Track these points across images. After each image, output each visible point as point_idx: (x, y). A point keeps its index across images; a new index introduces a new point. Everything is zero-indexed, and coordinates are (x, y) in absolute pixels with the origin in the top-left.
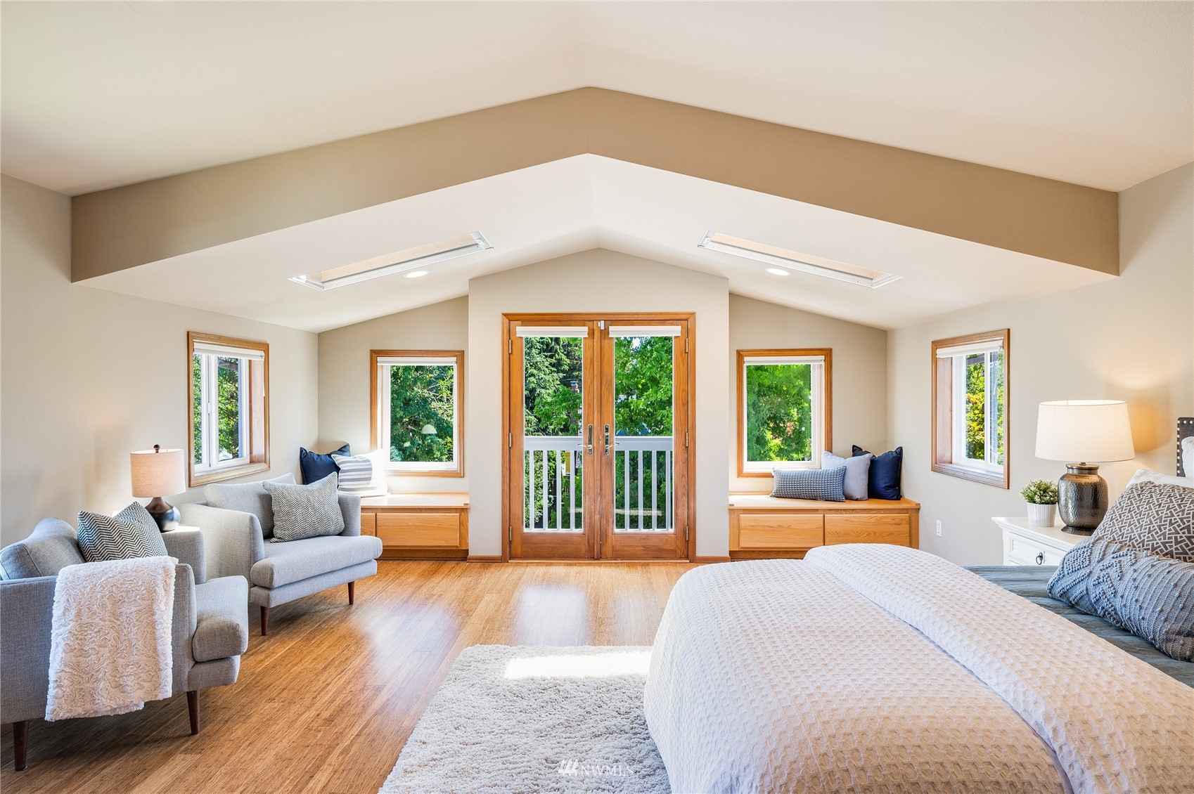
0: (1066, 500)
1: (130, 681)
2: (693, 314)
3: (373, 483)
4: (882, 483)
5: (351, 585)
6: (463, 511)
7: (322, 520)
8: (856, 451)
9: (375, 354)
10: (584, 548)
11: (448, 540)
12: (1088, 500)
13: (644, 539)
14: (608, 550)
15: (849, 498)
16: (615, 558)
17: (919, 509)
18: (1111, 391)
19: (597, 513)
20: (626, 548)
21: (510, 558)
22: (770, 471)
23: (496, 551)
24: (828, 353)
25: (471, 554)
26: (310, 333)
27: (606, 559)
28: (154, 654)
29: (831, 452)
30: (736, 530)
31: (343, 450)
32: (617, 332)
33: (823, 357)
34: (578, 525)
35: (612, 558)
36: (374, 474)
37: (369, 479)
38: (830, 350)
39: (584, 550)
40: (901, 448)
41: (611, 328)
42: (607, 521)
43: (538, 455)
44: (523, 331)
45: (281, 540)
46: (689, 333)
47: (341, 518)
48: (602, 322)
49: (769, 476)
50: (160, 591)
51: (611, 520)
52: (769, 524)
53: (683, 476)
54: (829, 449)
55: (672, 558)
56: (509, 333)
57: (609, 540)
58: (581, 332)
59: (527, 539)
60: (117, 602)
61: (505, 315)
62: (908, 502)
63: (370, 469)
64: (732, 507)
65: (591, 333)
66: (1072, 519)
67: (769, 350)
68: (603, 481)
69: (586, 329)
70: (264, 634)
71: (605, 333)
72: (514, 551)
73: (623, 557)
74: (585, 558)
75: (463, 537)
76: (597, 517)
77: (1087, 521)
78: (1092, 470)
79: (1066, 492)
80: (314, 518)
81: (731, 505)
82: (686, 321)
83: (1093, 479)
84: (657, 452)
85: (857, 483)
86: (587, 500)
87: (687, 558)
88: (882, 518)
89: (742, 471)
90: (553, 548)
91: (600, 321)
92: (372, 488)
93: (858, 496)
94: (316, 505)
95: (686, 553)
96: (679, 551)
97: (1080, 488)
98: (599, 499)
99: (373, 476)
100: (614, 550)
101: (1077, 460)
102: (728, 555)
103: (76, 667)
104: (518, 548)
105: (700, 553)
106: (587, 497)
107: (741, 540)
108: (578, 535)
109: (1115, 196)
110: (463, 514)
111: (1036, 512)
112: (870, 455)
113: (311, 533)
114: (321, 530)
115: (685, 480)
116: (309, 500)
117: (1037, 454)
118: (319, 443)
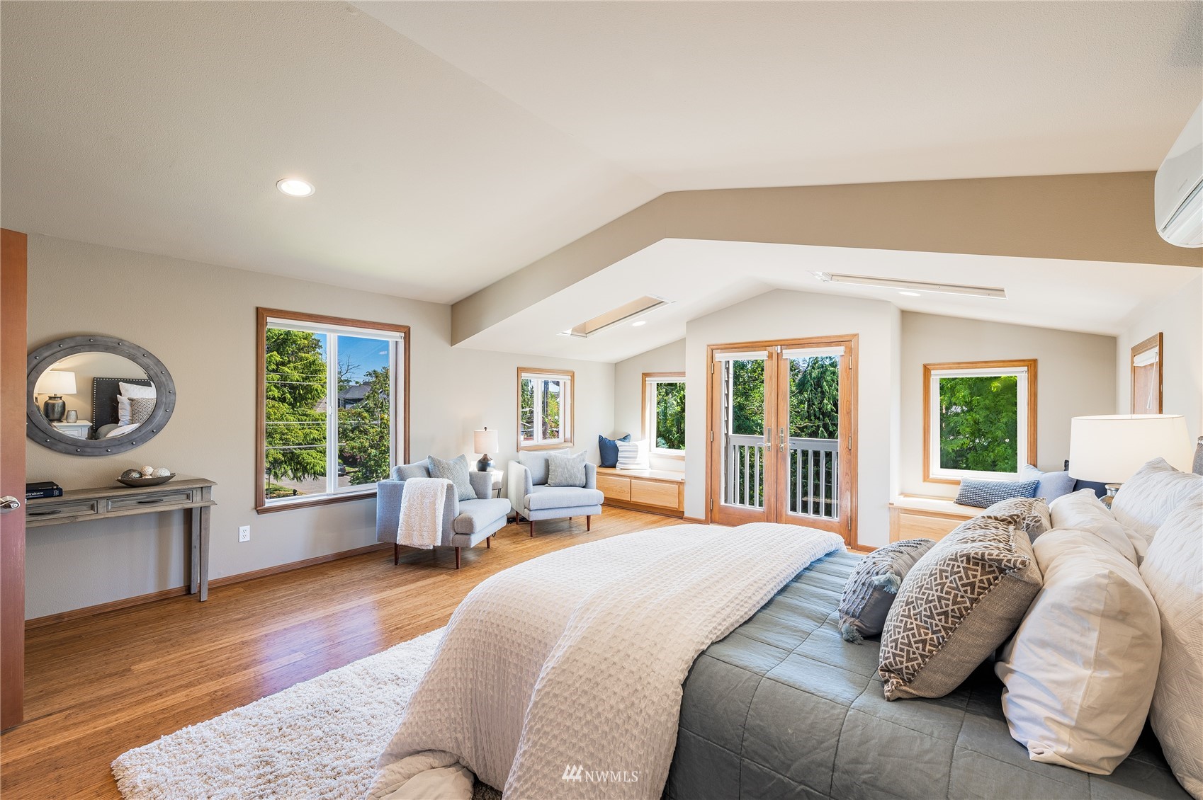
1: (425, 534)
2: (856, 335)
3: (638, 460)
5: (588, 517)
6: (680, 484)
7: (571, 477)
9: (645, 375)
11: (672, 503)
13: (811, 523)
21: (711, 522)
24: (1031, 364)
25: (686, 515)
26: (609, 364)
28: (435, 524)
29: (1035, 466)
30: (897, 527)
31: (625, 438)
32: (790, 354)
33: (1025, 368)
34: (761, 505)
36: (639, 454)
37: (635, 458)
38: (1035, 361)
41: (785, 351)
42: (782, 504)
44: (720, 357)
45: (550, 486)
46: (851, 352)
47: (584, 478)
48: (779, 347)
49: (957, 483)
50: (439, 494)
51: (785, 504)
53: (847, 474)
54: (1033, 462)
56: (712, 359)
57: (783, 519)
58: (761, 355)
59: (723, 510)
60: (423, 497)
61: (709, 346)
63: (637, 451)
64: (892, 506)
65: (770, 356)
67: (959, 363)
68: (779, 472)
69: (766, 353)
70: (531, 536)
71: (781, 355)
72: (713, 517)
75: (680, 502)
76: (774, 499)
80: (567, 475)
81: (890, 504)
82: (848, 342)
84: (826, 452)
86: (767, 485)
89: (928, 477)
91: (777, 346)
92: (637, 464)
94: (569, 467)
95: (848, 540)
98: (775, 486)
99: (638, 456)
103: (407, 522)
104: (717, 516)
105: (861, 542)
106: (767, 483)
108: (759, 513)
110: (681, 486)
113: (565, 483)
114: (571, 482)
115: (848, 477)
116: (566, 464)
118: (614, 433)
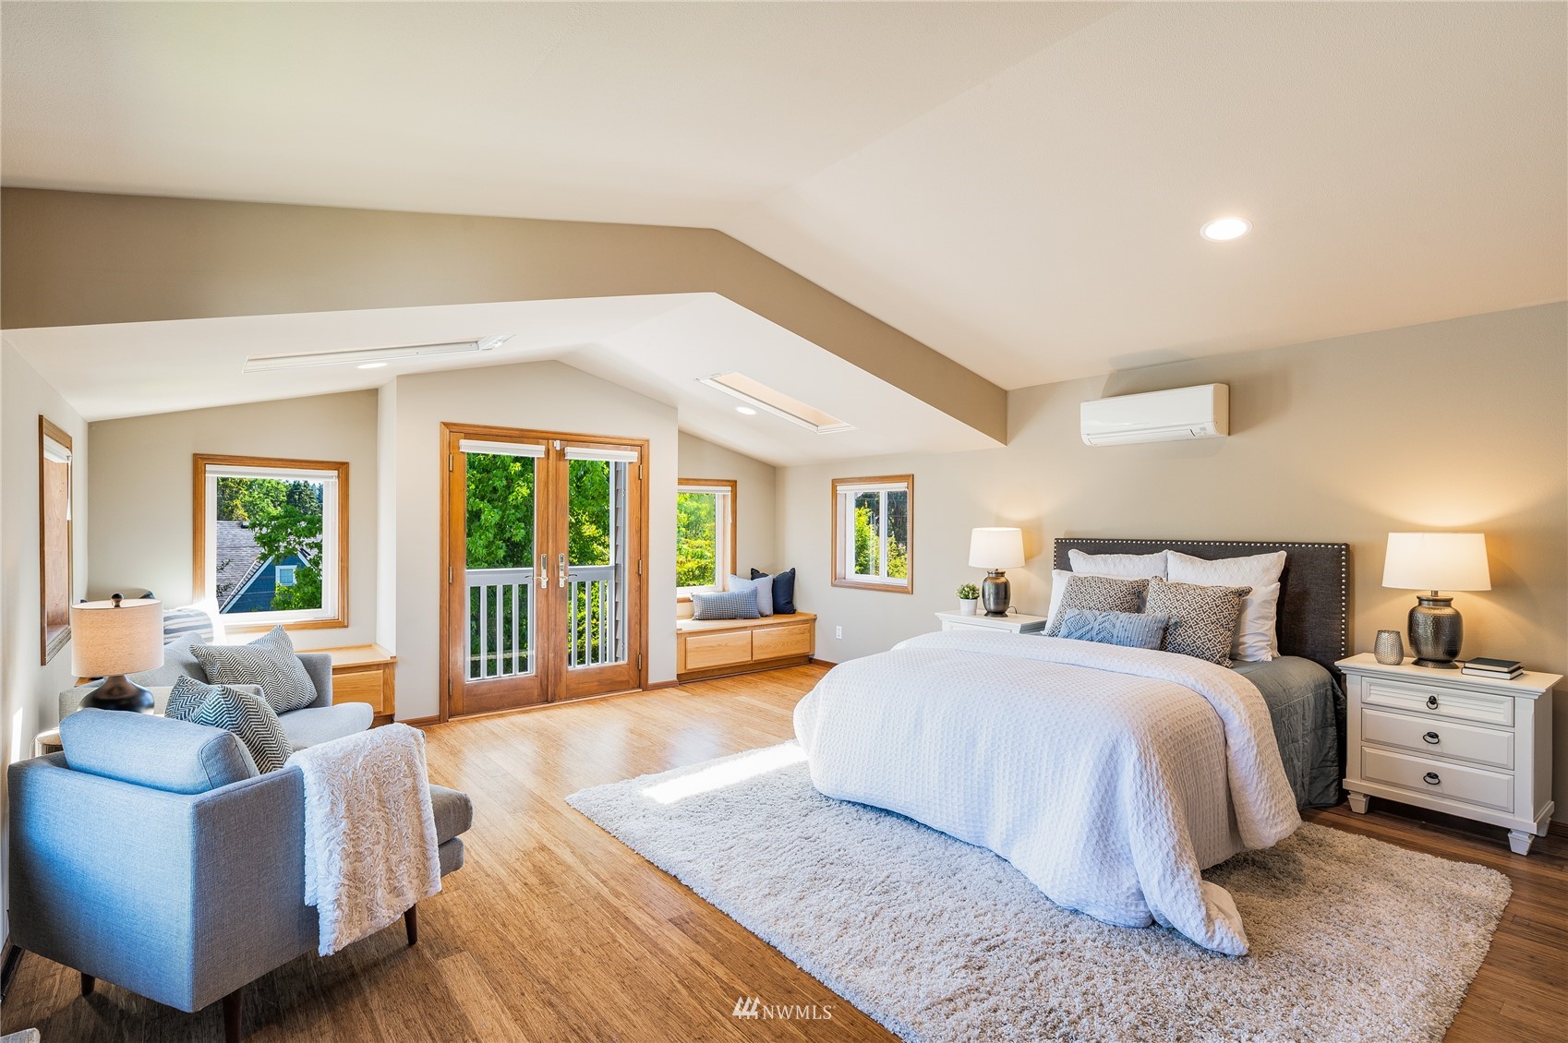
0: (989, 595)
2: (648, 441)
4: (782, 601)
6: (391, 665)
7: (296, 689)
8: (755, 574)
9: (201, 458)
10: (536, 692)
12: (1002, 593)
13: (598, 673)
14: (562, 689)
15: (763, 615)
16: (570, 698)
17: (815, 619)
18: (1000, 522)
19: (551, 651)
20: (581, 686)
21: (451, 716)
22: (689, 596)
23: (432, 710)
24: (733, 484)
27: (560, 700)
29: (738, 576)
30: (684, 653)
32: (576, 453)
33: (728, 489)
35: (566, 699)
38: (736, 482)
39: (536, 694)
40: (794, 569)
41: (568, 449)
42: (562, 659)
43: (475, 591)
44: (469, 446)
47: (312, 685)
48: (560, 442)
52: (710, 644)
53: (636, 604)
54: (734, 572)
55: (625, 690)
56: (450, 449)
57: (564, 679)
58: (537, 451)
59: (470, 692)
61: (446, 424)
62: (801, 614)
64: (679, 632)
65: (547, 453)
66: (992, 607)
68: (558, 615)
69: (542, 448)
71: (561, 454)
72: (453, 707)
73: (578, 696)
74: (538, 703)
75: (388, 699)
76: (551, 655)
77: (1000, 608)
78: (1002, 574)
79: (990, 589)
81: (678, 628)
82: (640, 447)
83: (1003, 580)
85: (766, 602)
86: (540, 637)
87: (639, 687)
88: (792, 629)
90: (501, 697)
91: (557, 440)
93: (768, 613)
95: (638, 683)
96: (631, 681)
97: (997, 586)
98: (553, 636)
100: (568, 689)
101: (993, 567)
102: (675, 679)
104: (459, 703)
105: (652, 680)
106: (540, 634)
107: (688, 662)
108: (525, 679)
109: (1005, 393)
110: (387, 670)
111: (966, 605)
112: (771, 577)
115: (637, 608)
117: (971, 563)
